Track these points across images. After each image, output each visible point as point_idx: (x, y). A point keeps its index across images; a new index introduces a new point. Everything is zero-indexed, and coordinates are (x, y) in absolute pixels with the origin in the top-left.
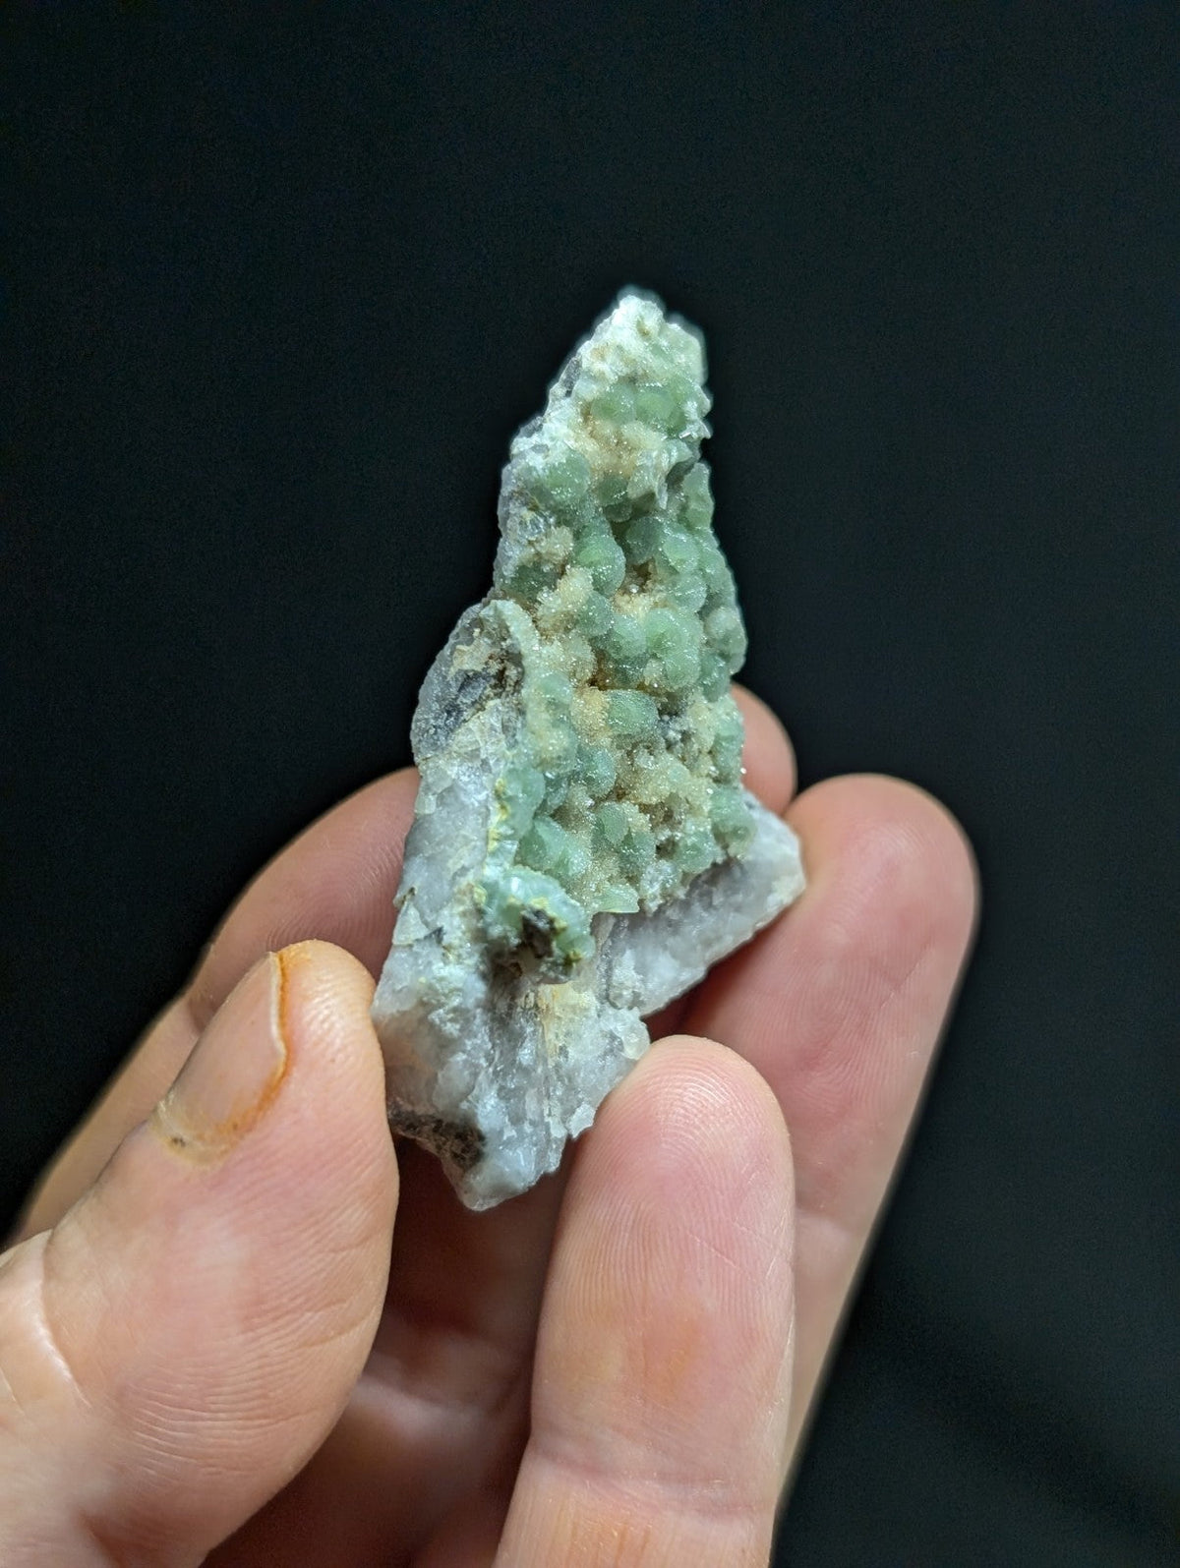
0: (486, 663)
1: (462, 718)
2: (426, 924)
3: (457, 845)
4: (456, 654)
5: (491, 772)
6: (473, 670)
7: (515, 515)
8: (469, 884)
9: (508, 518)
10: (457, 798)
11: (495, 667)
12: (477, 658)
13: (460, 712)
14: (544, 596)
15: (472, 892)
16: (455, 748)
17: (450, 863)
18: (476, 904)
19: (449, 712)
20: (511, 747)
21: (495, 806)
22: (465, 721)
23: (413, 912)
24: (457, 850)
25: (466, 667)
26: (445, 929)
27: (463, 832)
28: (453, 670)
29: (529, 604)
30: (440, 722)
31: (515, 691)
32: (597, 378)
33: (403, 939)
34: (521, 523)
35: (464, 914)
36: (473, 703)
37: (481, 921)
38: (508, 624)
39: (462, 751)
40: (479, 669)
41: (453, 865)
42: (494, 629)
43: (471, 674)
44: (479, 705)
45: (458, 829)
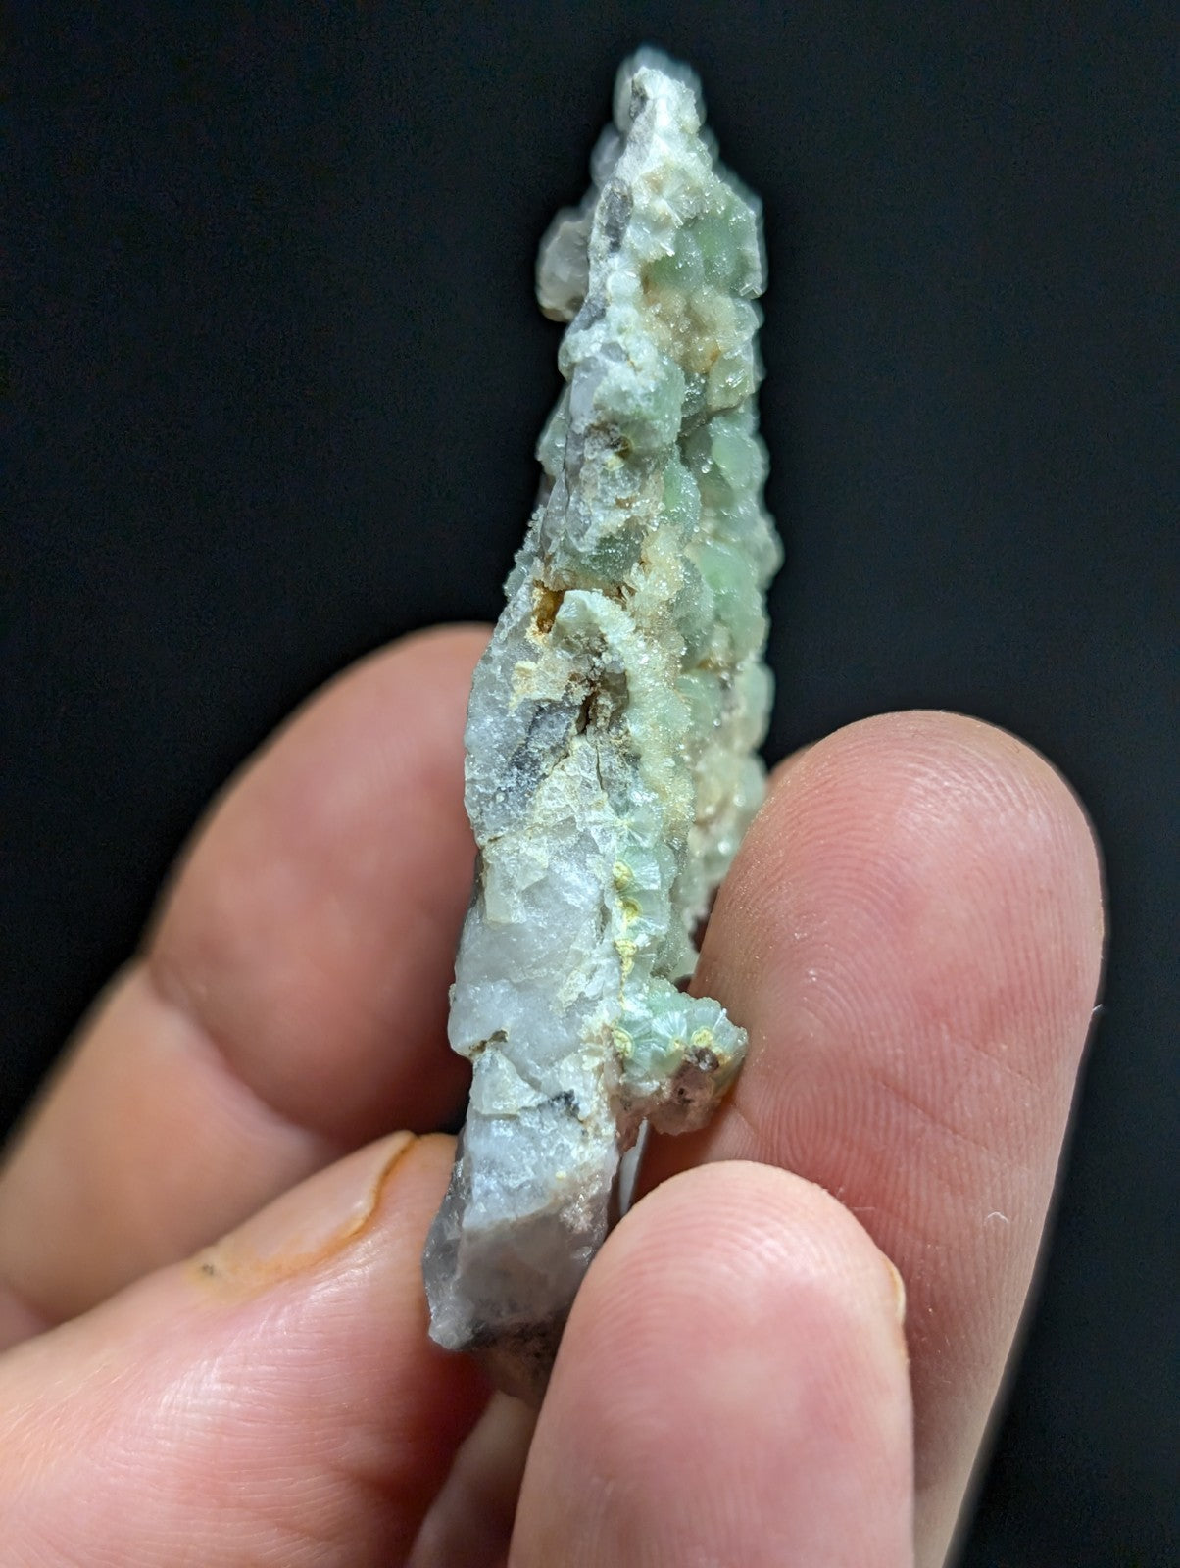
0: (568, 687)
1: (541, 773)
2: (535, 1084)
3: (568, 965)
4: (515, 676)
5: (598, 852)
6: (549, 700)
7: (594, 460)
8: (605, 1027)
9: (581, 466)
10: (557, 897)
11: (580, 693)
12: (553, 682)
13: (536, 762)
14: (635, 577)
15: (611, 1039)
16: (540, 820)
17: (560, 994)
18: (616, 1055)
19: (520, 766)
20: (619, 811)
21: (615, 905)
22: (544, 776)
23: (503, 1064)
24: (568, 973)
25: (537, 695)
26: (576, 1094)
27: (575, 946)
28: (514, 701)
29: (617, 592)
30: (511, 783)
31: (611, 724)
32: (658, 226)
33: (500, 1108)
34: (604, 473)
35: (600, 1070)
36: (553, 750)
37: (625, 1075)
38: (604, 631)
39: (551, 822)
40: (558, 696)
41: (566, 996)
42: (578, 637)
43: (545, 705)
44: (561, 751)
45: (568, 942)
